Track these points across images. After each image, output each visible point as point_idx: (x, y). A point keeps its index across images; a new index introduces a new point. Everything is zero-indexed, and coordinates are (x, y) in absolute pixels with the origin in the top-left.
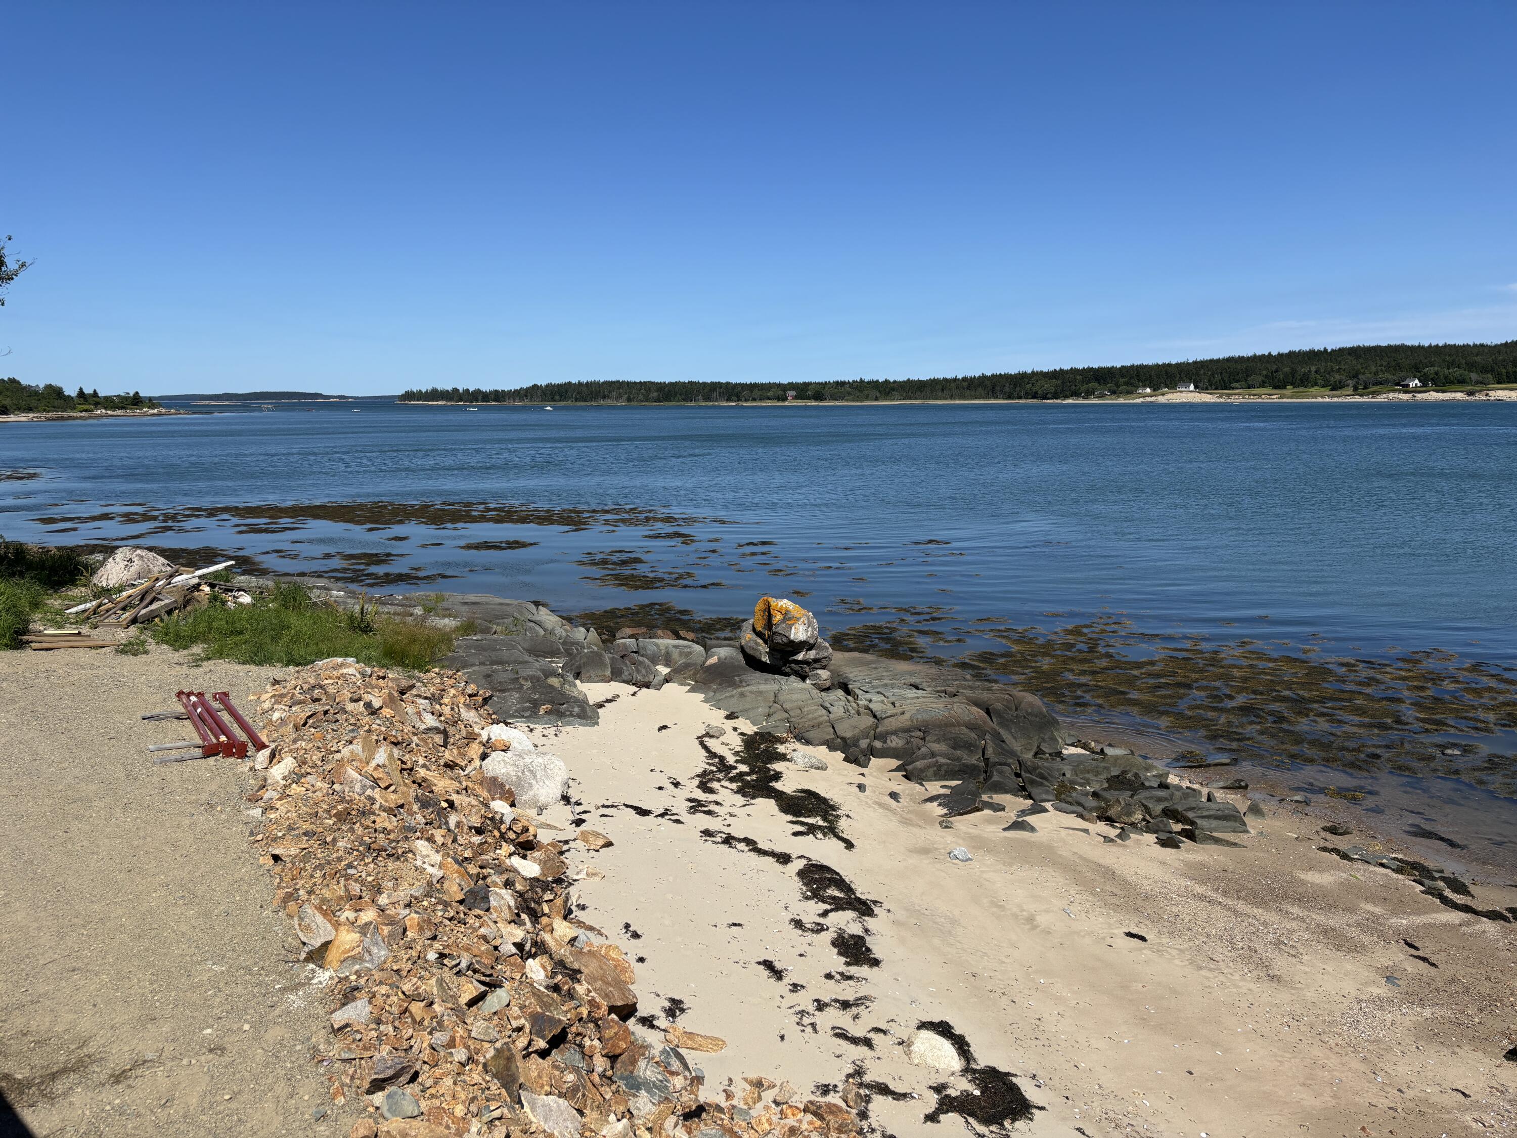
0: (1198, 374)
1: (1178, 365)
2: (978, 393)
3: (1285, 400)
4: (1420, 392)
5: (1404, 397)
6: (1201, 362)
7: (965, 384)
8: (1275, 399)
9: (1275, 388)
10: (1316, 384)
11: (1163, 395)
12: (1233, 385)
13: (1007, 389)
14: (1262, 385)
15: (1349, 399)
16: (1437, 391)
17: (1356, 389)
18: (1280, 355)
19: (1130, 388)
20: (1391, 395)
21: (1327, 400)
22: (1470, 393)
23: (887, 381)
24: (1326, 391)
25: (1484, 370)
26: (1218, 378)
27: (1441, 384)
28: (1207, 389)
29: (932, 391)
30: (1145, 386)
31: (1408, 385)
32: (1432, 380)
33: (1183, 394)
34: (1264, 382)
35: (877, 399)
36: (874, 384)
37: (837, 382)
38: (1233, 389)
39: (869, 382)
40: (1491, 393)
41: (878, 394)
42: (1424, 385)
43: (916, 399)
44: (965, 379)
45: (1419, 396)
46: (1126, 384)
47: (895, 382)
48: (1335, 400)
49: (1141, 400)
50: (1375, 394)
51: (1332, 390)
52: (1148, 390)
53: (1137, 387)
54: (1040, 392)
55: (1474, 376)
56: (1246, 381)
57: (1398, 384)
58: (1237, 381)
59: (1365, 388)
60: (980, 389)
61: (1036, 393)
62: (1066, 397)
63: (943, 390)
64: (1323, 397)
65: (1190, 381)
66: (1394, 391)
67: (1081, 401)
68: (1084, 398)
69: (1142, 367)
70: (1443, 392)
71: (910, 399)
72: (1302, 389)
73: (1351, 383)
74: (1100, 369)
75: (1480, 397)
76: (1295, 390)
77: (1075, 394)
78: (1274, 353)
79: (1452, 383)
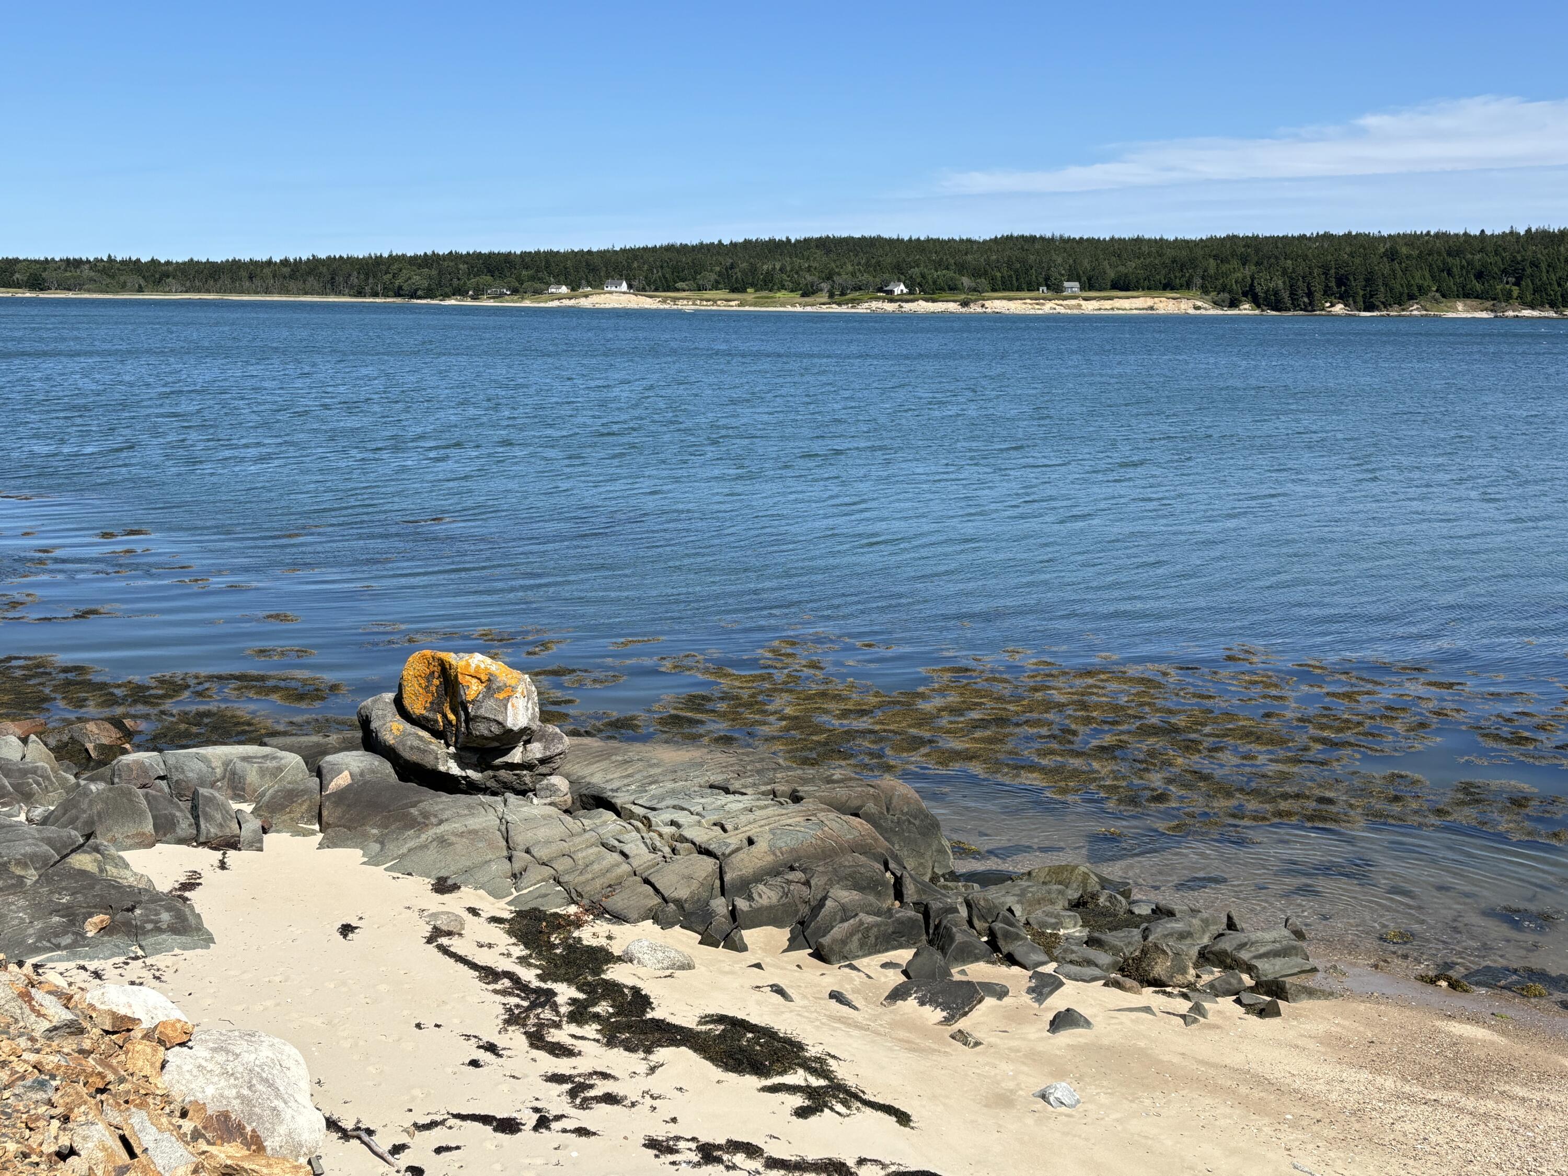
0: (629, 267)
1: (602, 254)
2: (308, 285)
3: (747, 308)
4: (907, 301)
5: (890, 307)
6: (632, 250)
7: (287, 271)
8: (734, 306)
9: (733, 290)
10: (783, 287)
11: (586, 296)
12: (679, 285)
13: (354, 280)
14: (716, 287)
15: (825, 309)
16: (927, 300)
17: (831, 295)
18: (734, 245)
19: (538, 285)
20: (874, 305)
21: (799, 309)
22: (965, 304)
23: (154, 262)
24: (796, 296)
25: (976, 273)
26: (657, 274)
27: (932, 291)
28: (644, 290)
29: (233, 281)
30: (559, 283)
31: (892, 292)
32: (920, 285)
33: (614, 297)
34: (717, 282)
35: (140, 290)
36: (134, 266)
37: (68, 260)
38: (678, 290)
39: (123, 262)
40: (987, 304)
41: (143, 283)
42: (911, 292)
43: (208, 291)
44: (285, 262)
45: (907, 307)
46: (532, 278)
47: (168, 263)
48: (809, 309)
49: (555, 304)
50: (855, 302)
51: (803, 296)
52: (564, 289)
53: (549, 285)
54: (405, 287)
55: (966, 281)
56: (695, 279)
57: (880, 290)
58: (683, 280)
59: (843, 294)
60: (311, 279)
61: (400, 288)
62: (446, 296)
63: (251, 278)
64: (793, 305)
65: (621, 277)
66: (877, 299)
67: (469, 303)
68: (474, 298)
69: (550, 255)
70: (934, 301)
71: (199, 291)
72: (765, 293)
73: (825, 286)
74: (491, 255)
75: (975, 308)
76: (758, 294)
77: (460, 292)
78: (726, 242)
79: (942, 289)
